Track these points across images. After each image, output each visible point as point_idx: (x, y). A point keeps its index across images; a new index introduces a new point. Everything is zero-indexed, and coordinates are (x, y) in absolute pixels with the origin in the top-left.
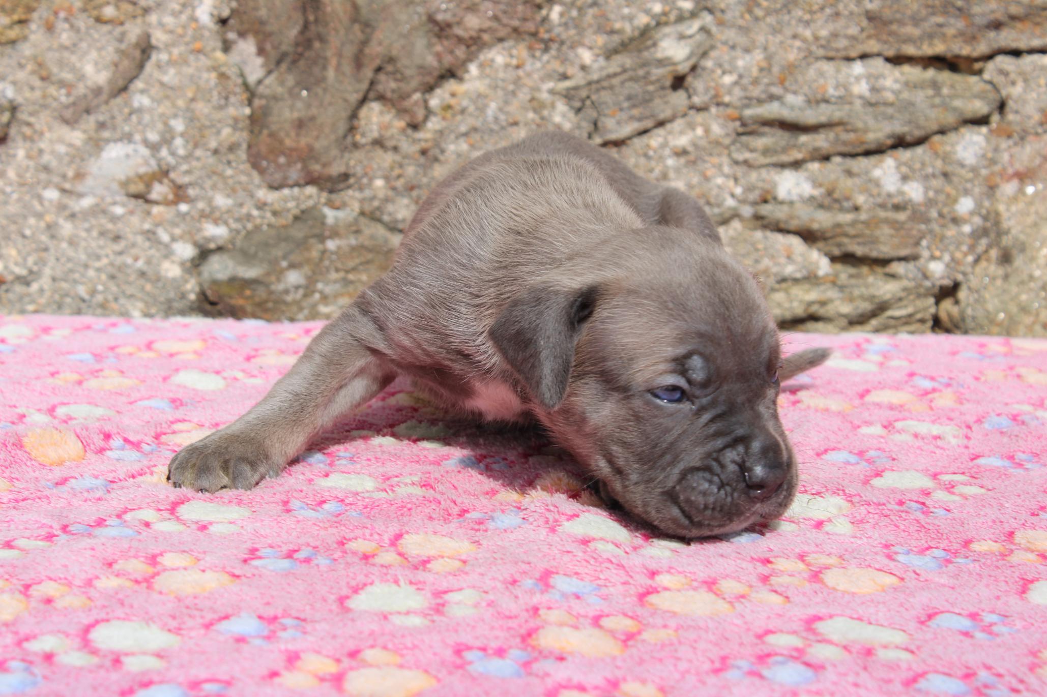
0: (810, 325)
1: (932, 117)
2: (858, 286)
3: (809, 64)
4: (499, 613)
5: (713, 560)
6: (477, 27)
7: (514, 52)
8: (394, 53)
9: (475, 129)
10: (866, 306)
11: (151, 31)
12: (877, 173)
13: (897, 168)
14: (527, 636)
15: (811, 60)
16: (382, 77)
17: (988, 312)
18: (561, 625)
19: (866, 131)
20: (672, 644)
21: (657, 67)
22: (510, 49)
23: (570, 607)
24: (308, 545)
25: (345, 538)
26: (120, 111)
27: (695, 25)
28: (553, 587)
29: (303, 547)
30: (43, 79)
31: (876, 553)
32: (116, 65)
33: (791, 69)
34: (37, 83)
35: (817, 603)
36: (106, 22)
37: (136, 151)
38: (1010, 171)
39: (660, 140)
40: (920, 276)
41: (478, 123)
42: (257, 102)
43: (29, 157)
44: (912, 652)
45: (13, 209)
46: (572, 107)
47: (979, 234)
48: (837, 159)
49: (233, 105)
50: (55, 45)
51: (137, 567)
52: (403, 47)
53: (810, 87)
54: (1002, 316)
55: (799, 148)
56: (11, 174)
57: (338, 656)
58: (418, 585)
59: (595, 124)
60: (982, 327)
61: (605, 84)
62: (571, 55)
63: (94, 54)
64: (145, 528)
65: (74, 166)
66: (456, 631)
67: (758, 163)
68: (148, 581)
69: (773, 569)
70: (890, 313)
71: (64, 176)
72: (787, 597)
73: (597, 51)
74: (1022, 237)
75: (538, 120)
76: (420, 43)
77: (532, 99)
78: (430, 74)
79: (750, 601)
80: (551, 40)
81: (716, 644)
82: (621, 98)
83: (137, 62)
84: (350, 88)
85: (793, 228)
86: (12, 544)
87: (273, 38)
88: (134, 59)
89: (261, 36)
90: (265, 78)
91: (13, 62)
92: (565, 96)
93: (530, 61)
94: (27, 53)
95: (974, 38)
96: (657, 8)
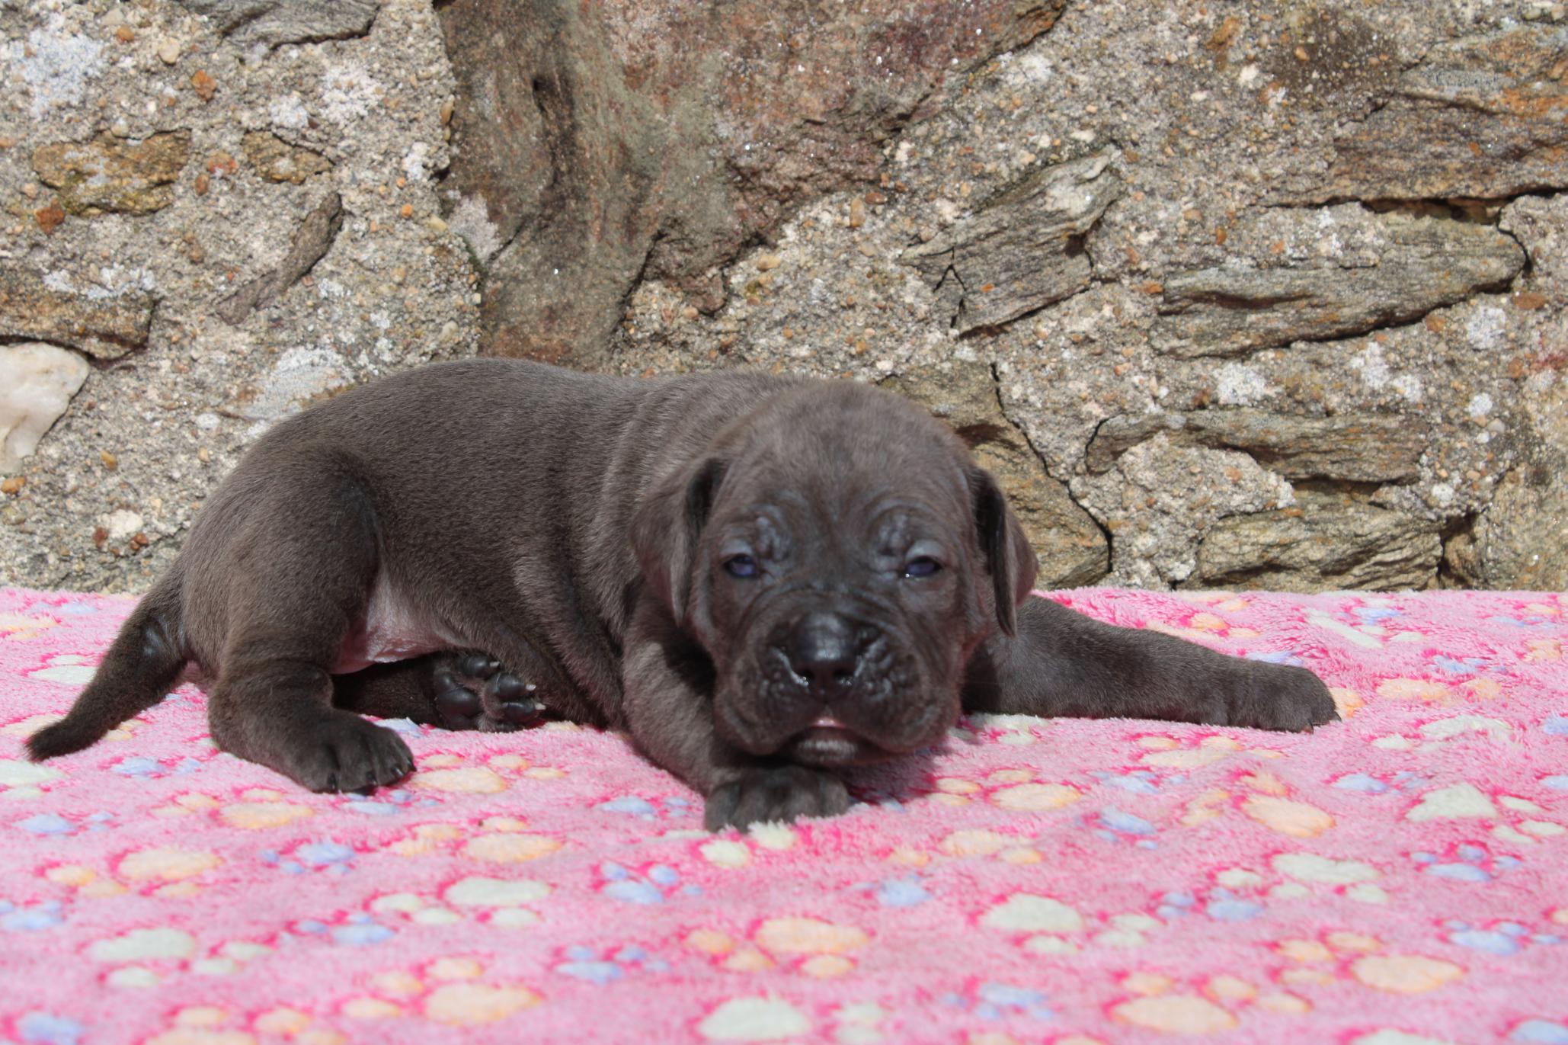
0: (1270, 578)
1: (1433, 284)
2: (1334, 522)
3: (1257, 215)
4: (914, 1039)
5: (1200, 946)
6: (794, 175)
7: (847, 207)
8: (680, 213)
9: (795, 316)
10: (1345, 549)
11: (341, 191)
12: (1356, 363)
13: (1384, 355)
15: (1260, 208)
16: (664, 247)
17: (1515, 552)
19: (1340, 305)
21: (1046, 225)
22: (841, 202)
23: (1009, 1027)
24: (633, 940)
25: (682, 927)
26: (302, 302)
27: (1099, 164)
28: (982, 1000)
29: (627, 945)
30: (193, 262)
31: (1425, 935)
32: (294, 239)
33: (1233, 220)
34: (188, 268)
35: (1352, 1010)
36: (279, 182)
37: (324, 358)
38: (1542, 357)
39: (1053, 324)
40: (1419, 504)
41: (799, 309)
42: (490, 286)
43: (176, 370)
45: (155, 442)
46: (928, 282)
47: (1498, 445)
48: (1301, 345)
49: (458, 290)
50: (210, 216)
51: (398, 983)
52: (692, 205)
53: (1259, 247)
54: (1536, 557)
55: (1246, 330)
56: (152, 394)
58: (796, 1000)
59: (961, 304)
60: (1509, 577)
61: (973, 249)
62: (926, 209)
63: (264, 225)
64: (404, 921)
65: (239, 381)
67: (1189, 354)
68: (416, 1005)
69: (1285, 959)
70: (1379, 558)
71: (226, 396)
72: (1310, 1002)
73: (962, 204)
74: (1561, 447)
75: (882, 302)
76: (716, 199)
77: (874, 272)
78: (730, 240)
79: (1259, 1009)
80: (897, 189)
82: (997, 268)
83: (324, 235)
84: (619, 264)
85: (1240, 443)
86: (221, 951)
87: (511, 195)
88: (319, 230)
89: (493, 194)
90: (500, 251)
91: (153, 240)
92: (919, 268)
93: (869, 219)
94: (172, 226)
95: (1486, 172)
96: (1045, 142)
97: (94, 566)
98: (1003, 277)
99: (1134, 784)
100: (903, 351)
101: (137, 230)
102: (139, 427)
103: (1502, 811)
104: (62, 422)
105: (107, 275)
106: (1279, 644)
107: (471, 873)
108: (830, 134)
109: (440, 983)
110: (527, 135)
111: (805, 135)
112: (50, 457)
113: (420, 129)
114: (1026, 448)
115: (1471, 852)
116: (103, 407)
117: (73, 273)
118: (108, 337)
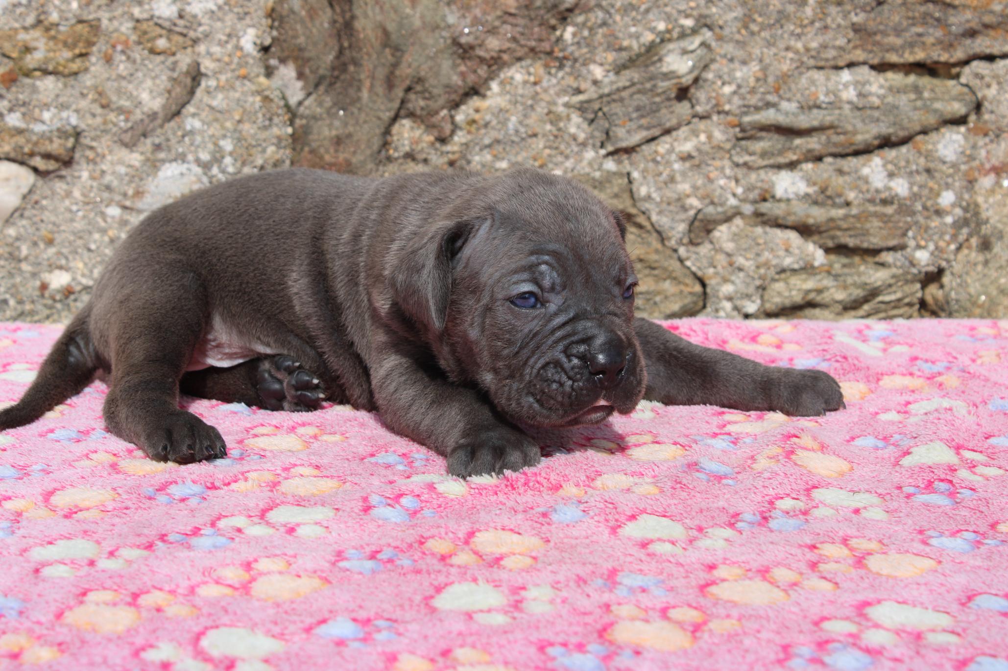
0: (809, 312)
1: (916, 119)
2: (851, 275)
3: (801, 74)
4: (575, 610)
5: (764, 548)
6: (497, 48)
7: (532, 70)
8: (422, 74)
9: (498, 141)
10: (858, 293)
11: (200, 60)
12: (866, 171)
13: (884, 166)
14: (602, 632)
15: (803, 70)
16: (412, 96)
17: (969, 294)
18: (633, 619)
19: (855, 133)
20: (737, 635)
21: (663, 81)
22: (528, 67)
23: (638, 601)
24: (389, 545)
25: (422, 537)
26: (174, 134)
27: (697, 41)
28: (620, 584)
29: (385, 548)
30: (103, 107)
31: (912, 540)
32: (169, 92)
33: (785, 78)
34: (99, 111)
35: (865, 589)
36: (159, 54)
37: (189, 170)
38: (988, 166)
39: (667, 146)
40: (907, 263)
41: (501, 137)
42: (298, 122)
43: (92, 178)
44: (958, 635)
45: (79, 225)
46: (585, 119)
47: (959, 225)
48: (829, 160)
49: (277, 125)
50: (114, 77)
51: (233, 574)
52: (431, 68)
53: (802, 95)
54: (983, 298)
55: (793, 150)
56: (77, 194)
57: (432, 655)
58: (496, 584)
59: (607, 133)
60: (965, 310)
61: (615, 97)
62: (584, 71)
63: (149, 83)
64: (238, 534)
65: (133, 185)
66: (537, 628)
67: (756, 165)
68: (245, 588)
69: (820, 555)
70: (880, 298)
71: (125, 195)
72: (836, 584)
73: (607, 67)
74: (1000, 226)
75: (555, 132)
76: (446, 64)
77: (549, 112)
78: (456, 92)
79: (803, 588)
80: (565, 58)
81: (778, 633)
82: (631, 109)
83: (189, 89)
84: (382, 107)
85: (789, 223)
86: (116, 554)
87: (312, 63)
88: (185, 86)
89: (300, 62)
90: (305, 99)
91: (76, 92)
92: (579, 109)
93: (546, 78)
94: (88, 83)
95: (951, 45)
96: (661, 26)
97: (39, 307)
98: (634, 115)
99: (720, 443)
100: (569, 164)
101: (65, 85)
102: (68, 215)
103: (962, 459)
104: (18, 212)
105: (46, 115)
106: (815, 353)
107: (283, 503)
108: (521, 21)
109: (261, 574)
110: (322, 24)
111: (504, 22)
112: (10, 236)
113: (252, 19)
114: (649, 227)
115: (943, 486)
116: (44, 202)
117: (24, 114)
118: (47, 156)
